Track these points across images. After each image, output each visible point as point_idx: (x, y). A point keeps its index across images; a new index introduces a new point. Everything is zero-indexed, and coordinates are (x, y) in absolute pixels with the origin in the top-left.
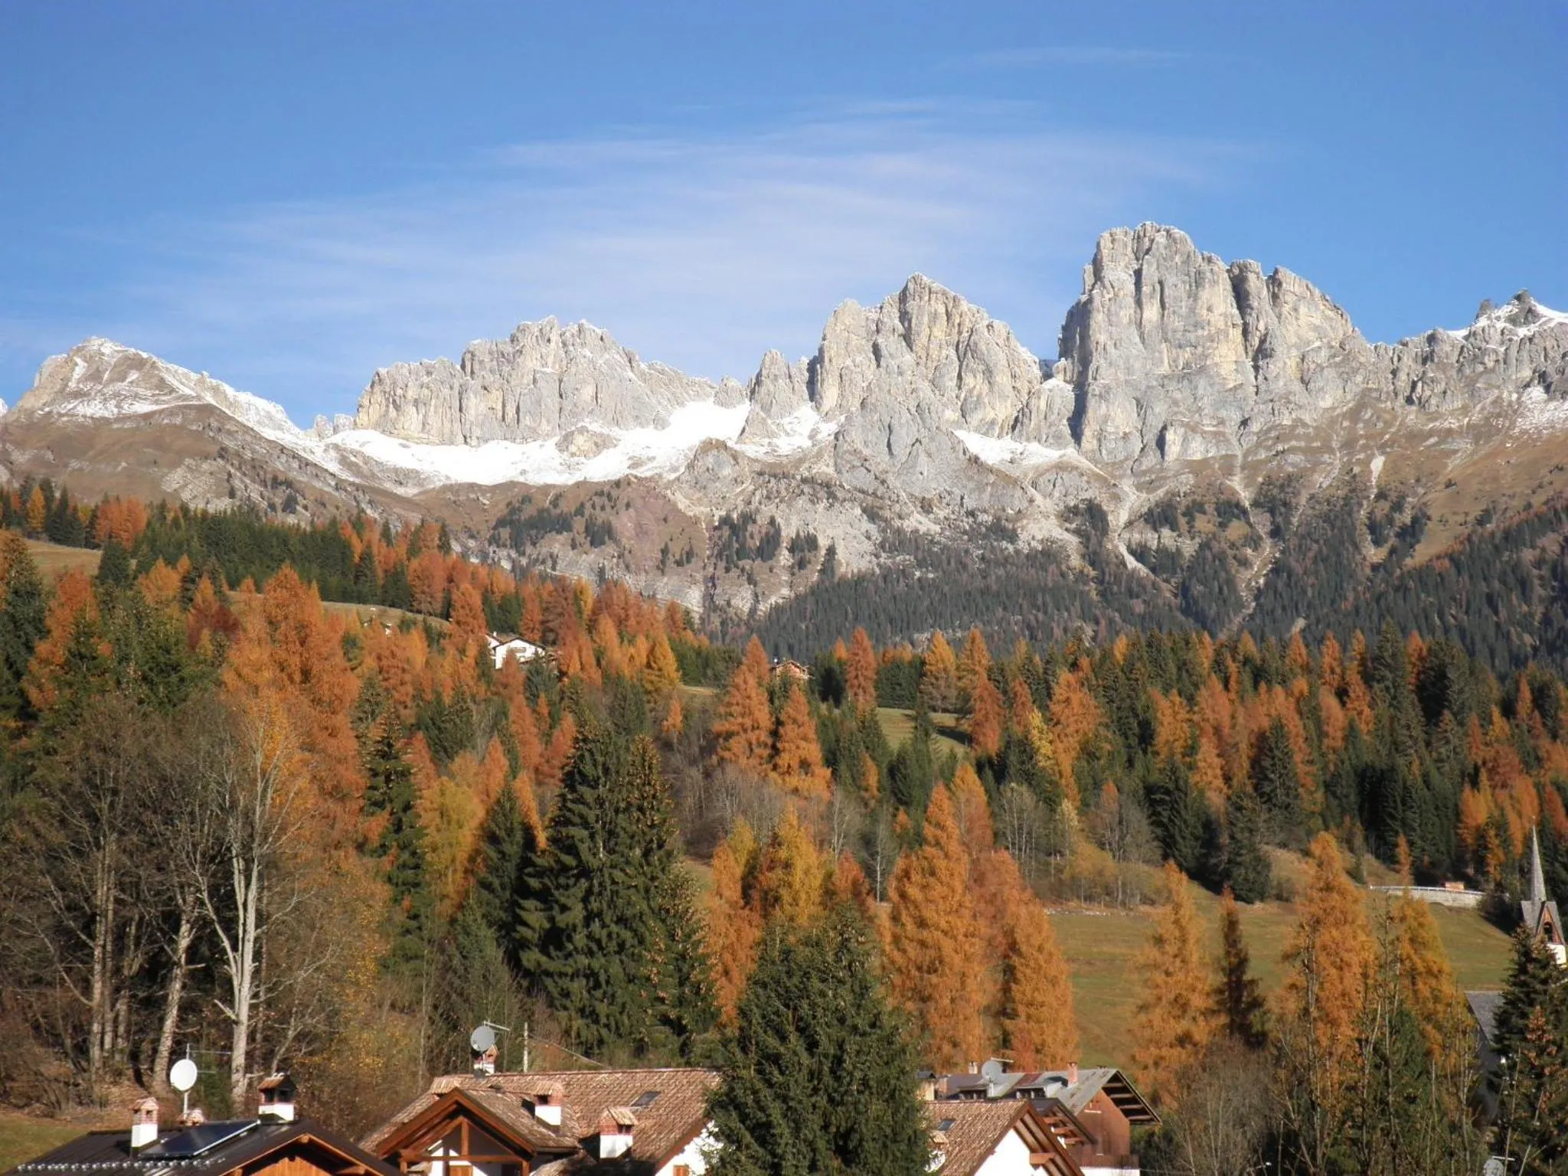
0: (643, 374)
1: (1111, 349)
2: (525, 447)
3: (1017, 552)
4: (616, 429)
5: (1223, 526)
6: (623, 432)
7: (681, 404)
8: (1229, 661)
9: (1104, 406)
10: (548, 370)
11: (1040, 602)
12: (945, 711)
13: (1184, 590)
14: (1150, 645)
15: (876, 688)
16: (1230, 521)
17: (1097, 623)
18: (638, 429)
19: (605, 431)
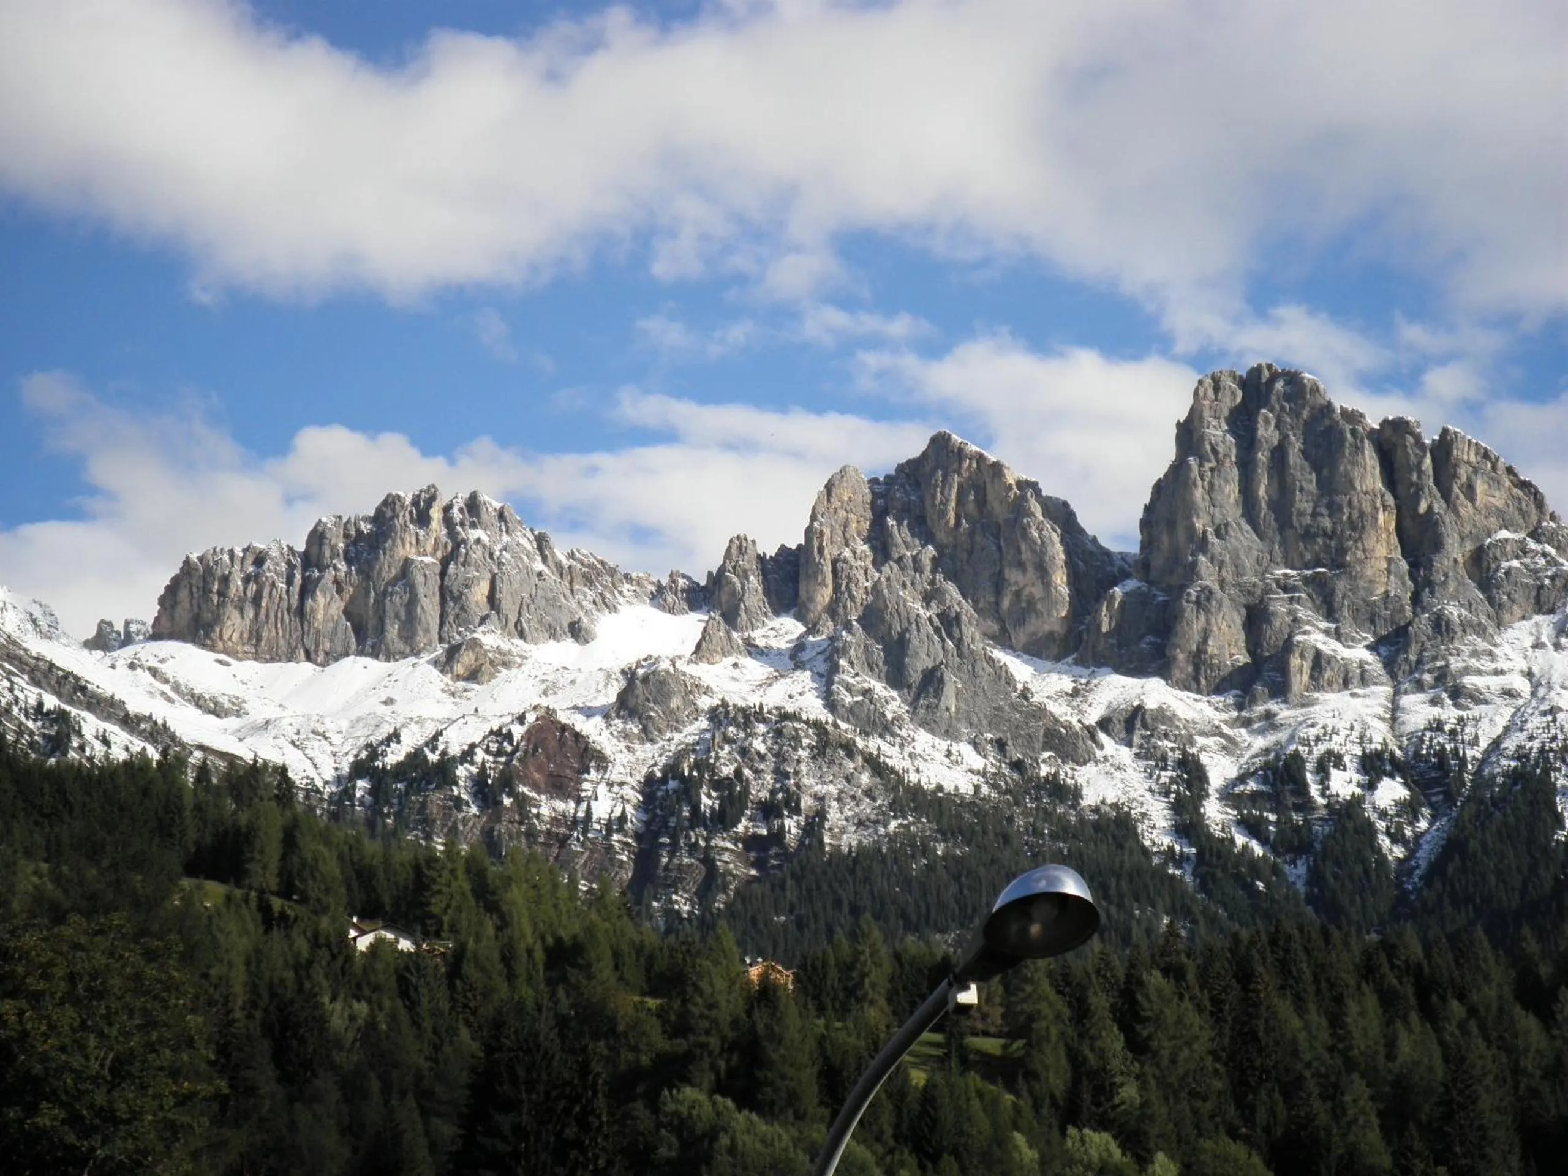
0: (559, 566)
1: (1212, 539)
2: (391, 665)
3: (1082, 820)
4: (518, 641)
5: (1371, 786)
6: (532, 647)
7: (613, 609)
8: (1385, 968)
9: (1202, 617)
10: (428, 559)
11: (1113, 891)
12: (986, 1034)
13: (1315, 877)
14: (1273, 942)
15: (889, 1000)
16: (1379, 779)
17: (1194, 921)
18: (552, 642)
19: (505, 646)
